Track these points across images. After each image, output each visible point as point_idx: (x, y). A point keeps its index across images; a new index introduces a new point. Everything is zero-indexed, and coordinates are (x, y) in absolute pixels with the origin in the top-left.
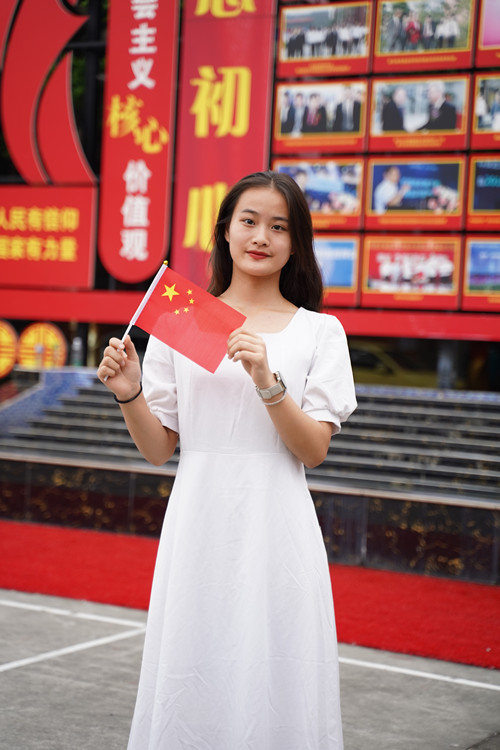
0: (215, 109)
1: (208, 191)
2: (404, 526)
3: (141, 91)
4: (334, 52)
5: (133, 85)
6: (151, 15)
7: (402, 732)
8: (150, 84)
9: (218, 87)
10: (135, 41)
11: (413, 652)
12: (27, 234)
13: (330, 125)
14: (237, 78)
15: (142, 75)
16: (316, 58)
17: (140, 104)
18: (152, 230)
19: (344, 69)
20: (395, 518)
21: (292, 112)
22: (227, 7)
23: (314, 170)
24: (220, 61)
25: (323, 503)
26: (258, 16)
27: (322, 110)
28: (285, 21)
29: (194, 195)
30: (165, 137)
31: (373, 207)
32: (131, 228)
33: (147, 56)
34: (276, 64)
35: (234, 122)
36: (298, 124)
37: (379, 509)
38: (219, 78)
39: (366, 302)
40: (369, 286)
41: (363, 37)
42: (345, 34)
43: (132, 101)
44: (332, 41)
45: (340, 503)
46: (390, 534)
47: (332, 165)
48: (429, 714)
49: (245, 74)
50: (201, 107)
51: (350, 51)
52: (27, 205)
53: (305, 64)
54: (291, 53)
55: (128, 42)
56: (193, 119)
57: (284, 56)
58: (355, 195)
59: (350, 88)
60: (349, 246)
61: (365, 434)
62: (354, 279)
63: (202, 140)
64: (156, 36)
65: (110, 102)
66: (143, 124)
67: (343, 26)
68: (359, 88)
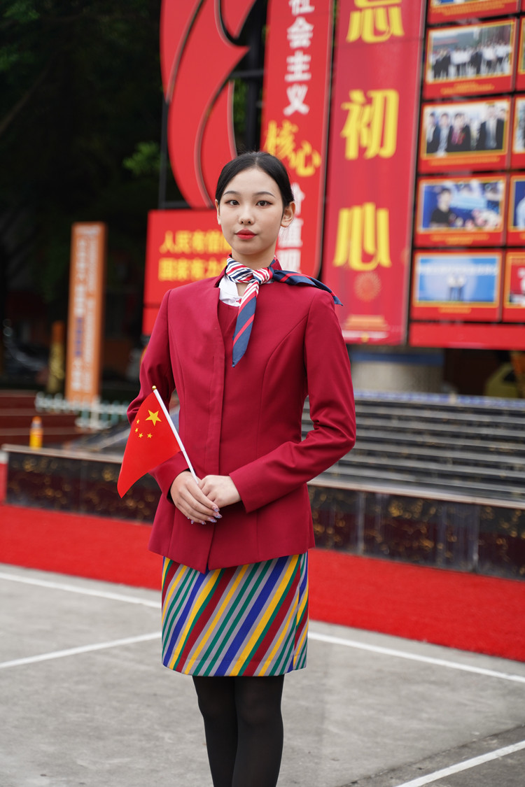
0: (365, 131)
1: (357, 211)
2: (514, 534)
3: (296, 118)
4: (478, 71)
5: (289, 111)
6: (305, 42)
7: (429, 720)
8: (304, 109)
9: (368, 110)
10: (291, 68)
11: (480, 651)
12: (191, 256)
13: (474, 143)
14: (385, 101)
15: (297, 101)
16: (461, 78)
17: (295, 129)
18: (305, 250)
19: (488, 88)
20: (506, 526)
21: (437, 132)
22: (377, 32)
23: (458, 188)
24: (369, 84)
25: (437, 510)
26: (406, 40)
27: (466, 129)
28: (431, 43)
29: (344, 215)
30: (317, 160)
31: (515, 224)
32: (286, 249)
33: (301, 83)
34: (423, 85)
35: (382, 144)
36: (443, 144)
37: (490, 516)
38: (369, 101)
39: (507, 317)
40: (511, 301)
41: (508, 55)
42: (489, 53)
43: (288, 127)
44: (476, 61)
45: (453, 510)
46: (500, 542)
47: (475, 183)
48: (466, 705)
49: (393, 96)
50: (351, 131)
51: (495, 70)
52: (192, 229)
53: (451, 85)
54: (437, 74)
55: (284, 70)
56: (343, 142)
57: (430, 78)
58: (497, 213)
59: (493, 106)
60: (492, 262)
61: (493, 445)
62: (496, 294)
63: (352, 162)
64: (311, 63)
65: (267, 128)
66: (297, 148)
67: (488, 46)
68: (502, 105)
